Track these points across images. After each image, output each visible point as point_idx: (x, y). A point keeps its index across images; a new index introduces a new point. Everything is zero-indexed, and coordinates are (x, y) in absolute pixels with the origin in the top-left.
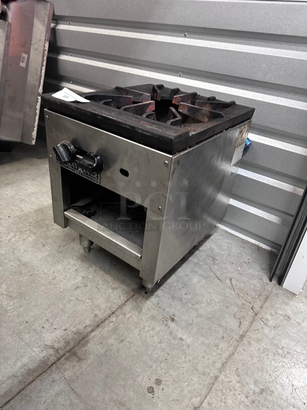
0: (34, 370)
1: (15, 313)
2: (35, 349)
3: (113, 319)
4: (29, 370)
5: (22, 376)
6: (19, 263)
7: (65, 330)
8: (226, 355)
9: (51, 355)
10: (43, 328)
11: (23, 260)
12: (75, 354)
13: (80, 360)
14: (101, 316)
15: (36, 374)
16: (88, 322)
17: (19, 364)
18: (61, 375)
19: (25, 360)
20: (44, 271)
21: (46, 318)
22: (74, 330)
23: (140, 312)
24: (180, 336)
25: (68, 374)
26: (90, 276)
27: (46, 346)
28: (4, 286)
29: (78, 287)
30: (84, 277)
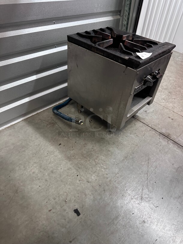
0: (178, 146)
1: (157, 156)
2: (170, 146)
3: (150, 126)
4: (178, 147)
5: (181, 149)
6: (125, 160)
7: (159, 139)
8: (156, 103)
9: (171, 142)
10: (161, 145)
11: (123, 158)
12: (168, 136)
13: (169, 134)
14: (150, 129)
15: (179, 145)
16: (154, 132)
17: (177, 150)
18: (176, 139)
19: (175, 149)
20: (129, 149)
21: (156, 145)
22: (159, 136)
23: (145, 119)
24: (152, 111)
25: (175, 137)
26: (130, 132)
27: (168, 144)
28: (143, 163)
29: (137, 136)
30: (131, 134)
